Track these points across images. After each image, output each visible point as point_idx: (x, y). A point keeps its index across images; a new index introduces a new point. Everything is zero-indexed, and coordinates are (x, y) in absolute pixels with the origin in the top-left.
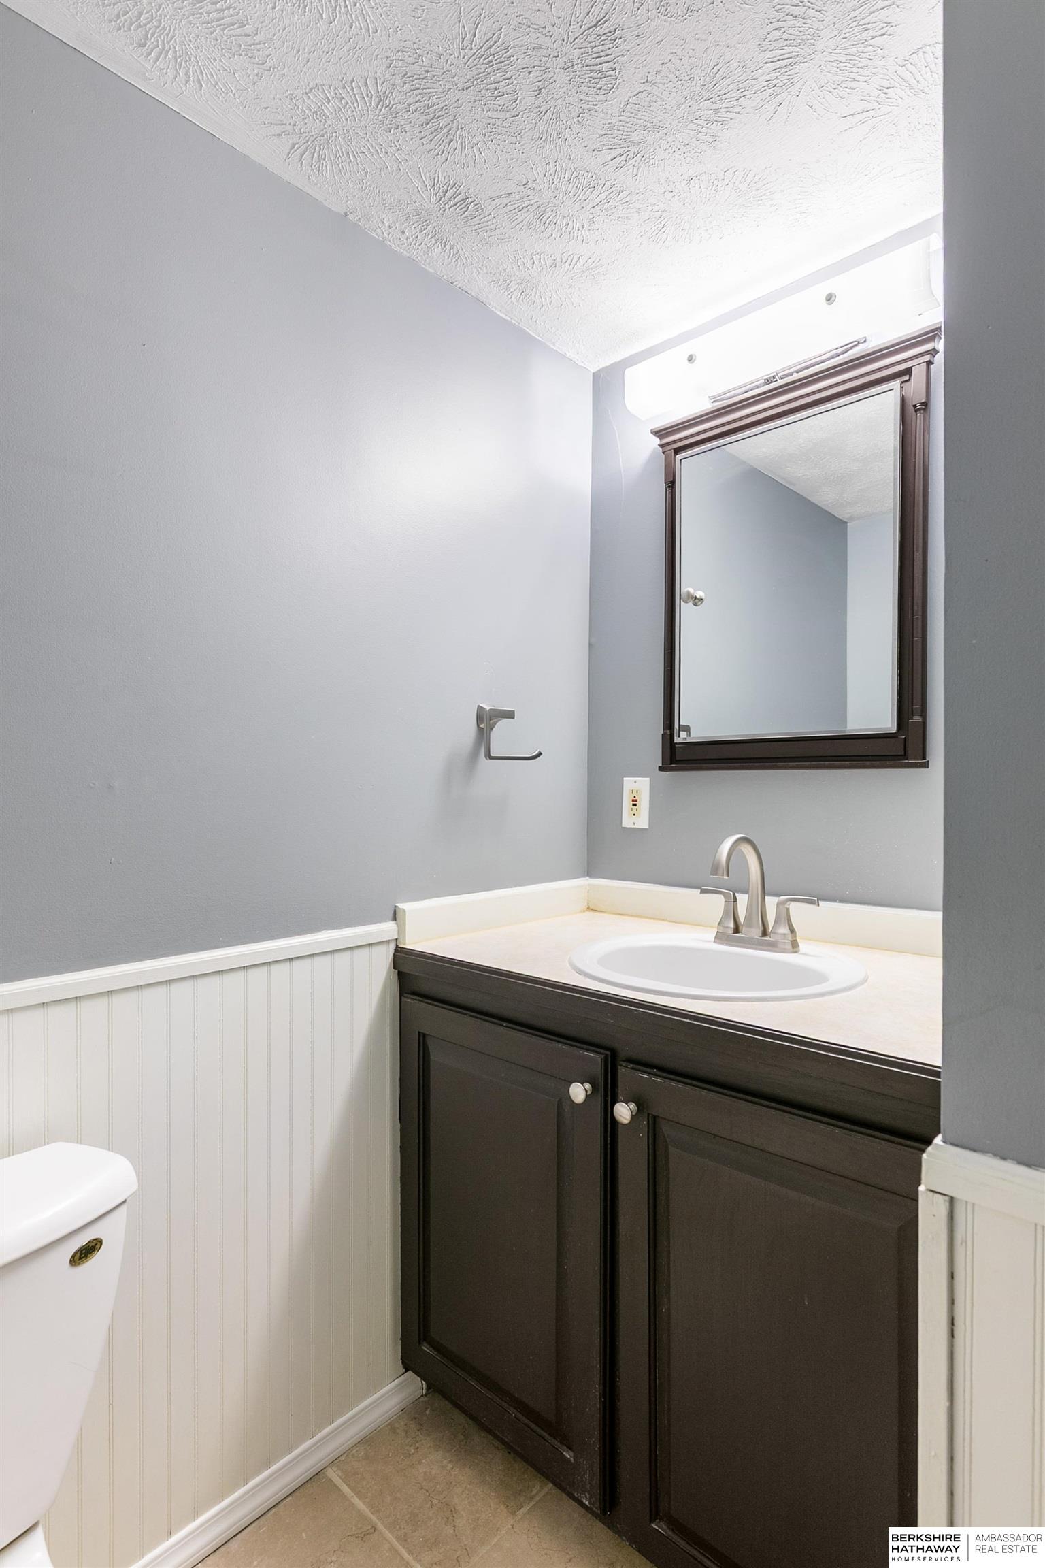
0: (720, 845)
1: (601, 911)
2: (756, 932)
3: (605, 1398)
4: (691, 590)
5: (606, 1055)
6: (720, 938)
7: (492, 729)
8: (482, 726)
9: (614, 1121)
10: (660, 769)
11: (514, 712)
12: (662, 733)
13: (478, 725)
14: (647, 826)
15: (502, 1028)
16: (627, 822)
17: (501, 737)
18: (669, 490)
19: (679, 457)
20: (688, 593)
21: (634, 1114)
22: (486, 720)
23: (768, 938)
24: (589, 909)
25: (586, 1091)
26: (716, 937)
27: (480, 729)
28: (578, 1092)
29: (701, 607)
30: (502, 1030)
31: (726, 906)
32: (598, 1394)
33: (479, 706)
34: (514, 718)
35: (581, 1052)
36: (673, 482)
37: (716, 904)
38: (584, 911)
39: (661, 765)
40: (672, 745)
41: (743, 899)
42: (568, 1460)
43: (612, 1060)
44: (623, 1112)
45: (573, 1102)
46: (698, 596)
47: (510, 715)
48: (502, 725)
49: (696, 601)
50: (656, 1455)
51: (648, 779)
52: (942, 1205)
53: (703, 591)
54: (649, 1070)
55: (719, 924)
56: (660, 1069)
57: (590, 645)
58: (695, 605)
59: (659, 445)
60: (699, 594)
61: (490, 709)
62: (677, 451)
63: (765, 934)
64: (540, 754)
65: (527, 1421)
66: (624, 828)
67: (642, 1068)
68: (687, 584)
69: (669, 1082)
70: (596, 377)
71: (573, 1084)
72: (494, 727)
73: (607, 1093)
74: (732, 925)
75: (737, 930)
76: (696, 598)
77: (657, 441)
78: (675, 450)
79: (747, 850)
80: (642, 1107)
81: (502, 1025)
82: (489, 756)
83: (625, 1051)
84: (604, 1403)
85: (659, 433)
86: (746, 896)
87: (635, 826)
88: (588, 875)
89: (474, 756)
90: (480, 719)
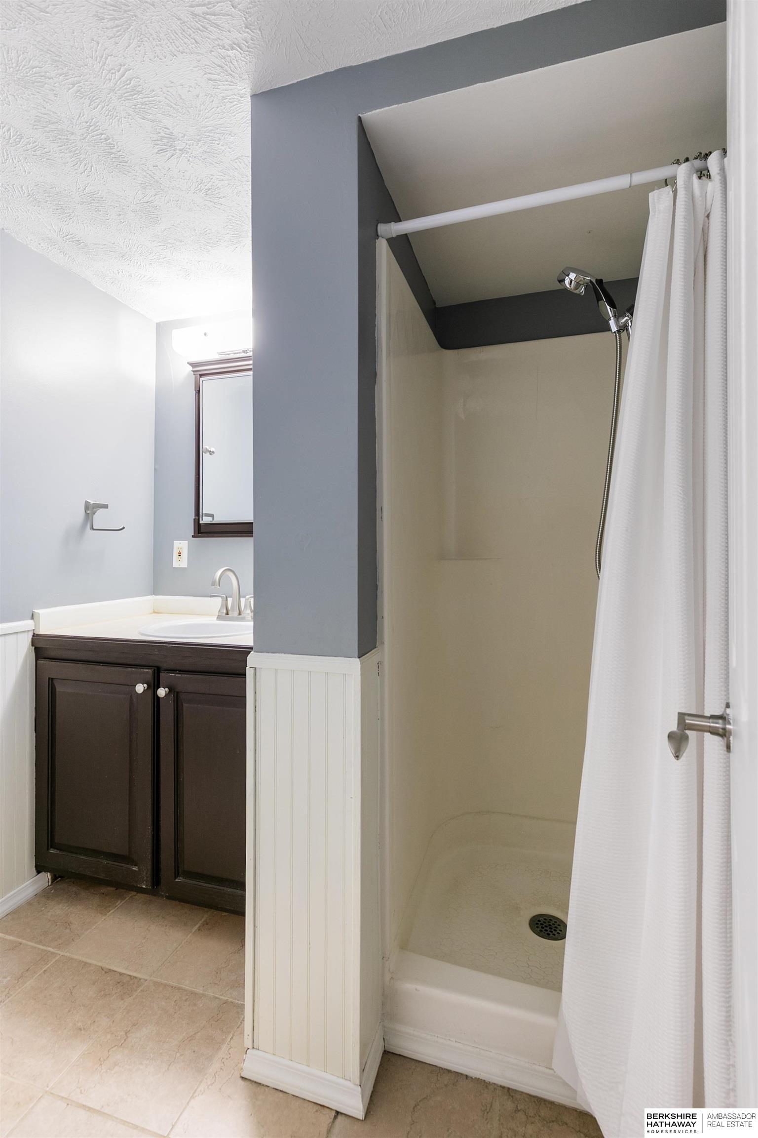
0: (216, 572)
1: (161, 613)
2: (236, 613)
3: (154, 832)
4: (208, 447)
5: (155, 669)
6: (219, 618)
7: (94, 514)
8: (88, 512)
9: (158, 698)
10: (193, 536)
11: (108, 505)
12: (194, 518)
13: (85, 511)
14: (186, 567)
15: (99, 667)
16: (176, 564)
17: (100, 518)
18: (197, 395)
19: (202, 379)
20: (206, 449)
21: (167, 693)
22: (90, 510)
23: (241, 616)
24: (154, 612)
25: (144, 688)
26: (217, 618)
27: (87, 514)
28: (140, 688)
29: (214, 456)
30: (100, 668)
31: (222, 602)
32: (150, 831)
33: (86, 501)
34: (108, 508)
35: (142, 670)
36: (199, 391)
37: (217, 602)
38: (151, 614)
39: (193, 534)
40: (199, 525)
41: (230, 600)
42: (136, 871)
43: (158, 671)
44: (162, 692)
45: (138, 693)
46: (211, 451)
47: (106, 506)
48: (100, 512)
49: (211, 453)
50: (178, 847)
51: (187, 542)
52: (252, 670)
53: (215, 448)
54: (175, 672)
55: (219, 611)
56: (180, 671)
57: (155, 469)
58: (210, 454)
59: (192, 371)
60: (212, 449)
61: (94, 503)
62: (201, 376)
63: (240, 614)
64: (124, 528)
65: (112, 863)
66: (174, 568)
67: (171, 672)
68: (206, 444)
69: (183, 675)
70: (158, 325)
71: (137, 686)
72: (96, 512)
73: (154, 685)
74: (225, 611)
75: (227, 614)
76: (210, 451)
77: (191, 368)
78: (200, 375)
79: (230, 574)
80: (171, 690)
81: (100, 665)
82: (92, 528)
83: (164, 666)
84: (153, 835)
85: (193, 365)
86: (231, 599)
87: (180, 567)
88: (154, 594)
89: (83, 527)
90: (87, 506)
